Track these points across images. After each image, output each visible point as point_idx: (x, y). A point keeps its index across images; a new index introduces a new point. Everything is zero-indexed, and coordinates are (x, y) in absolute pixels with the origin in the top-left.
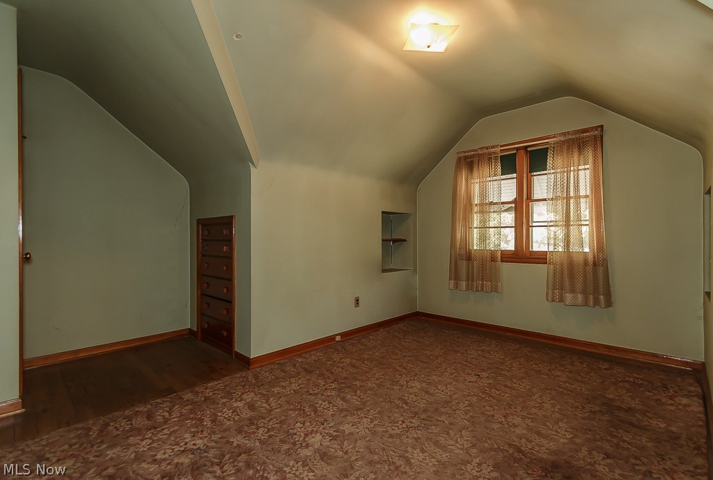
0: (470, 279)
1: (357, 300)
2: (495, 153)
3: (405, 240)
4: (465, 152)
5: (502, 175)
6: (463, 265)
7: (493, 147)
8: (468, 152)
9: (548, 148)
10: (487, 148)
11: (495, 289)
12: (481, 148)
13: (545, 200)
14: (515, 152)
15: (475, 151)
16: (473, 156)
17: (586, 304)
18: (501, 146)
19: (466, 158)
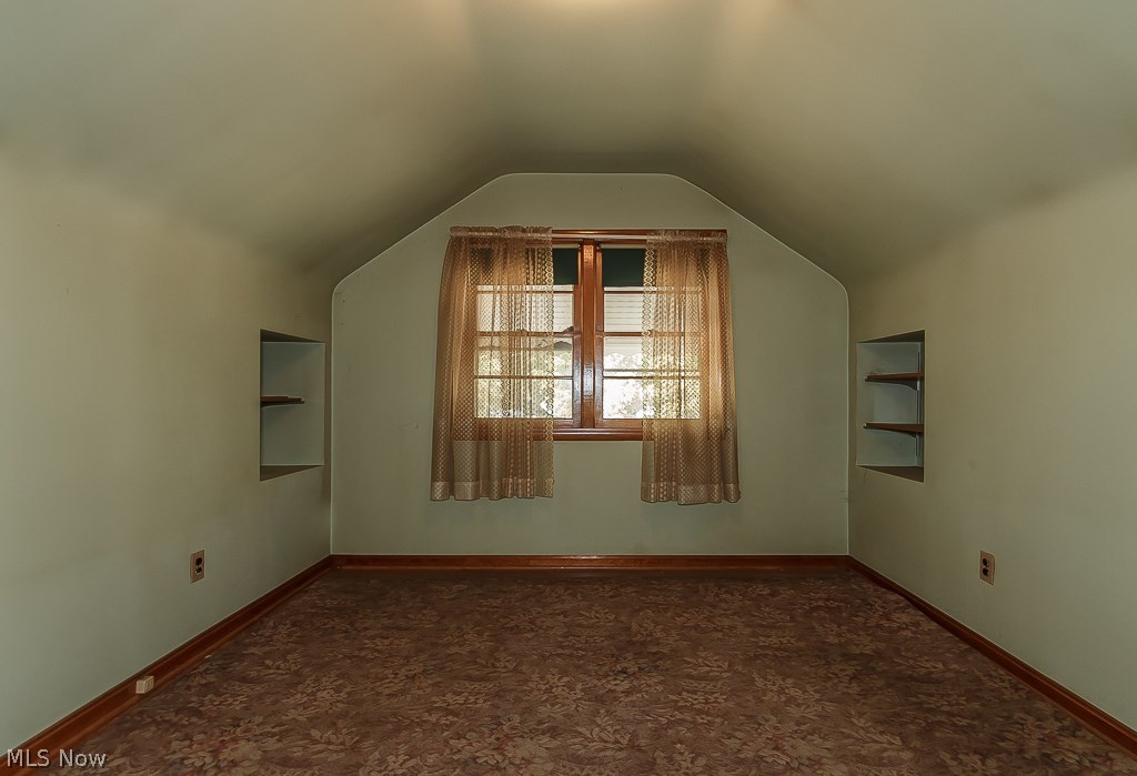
0: (482, 476)
1: (199, 561)
2: (540, 242)
3: (298, 401)
4: (470, 230)
5: (555, 284)
6: (466, 450)
7: (536, 230)
8: (478, 230)
9: (644, 250)
10: (524, 231)
11: (541, 490)
12: (512, 229)
13: (639, 334)
14: (577, 246)
15: (497, 231)
16: (492, 240)
17: (710, 500)
18: (554, 232)
19: (473, 240)
